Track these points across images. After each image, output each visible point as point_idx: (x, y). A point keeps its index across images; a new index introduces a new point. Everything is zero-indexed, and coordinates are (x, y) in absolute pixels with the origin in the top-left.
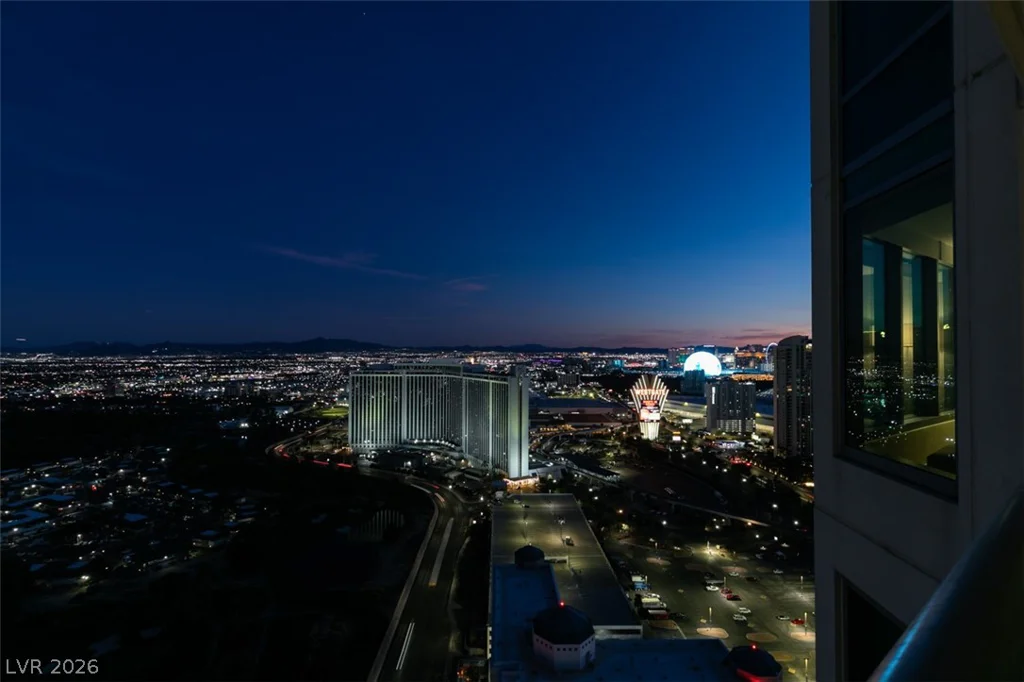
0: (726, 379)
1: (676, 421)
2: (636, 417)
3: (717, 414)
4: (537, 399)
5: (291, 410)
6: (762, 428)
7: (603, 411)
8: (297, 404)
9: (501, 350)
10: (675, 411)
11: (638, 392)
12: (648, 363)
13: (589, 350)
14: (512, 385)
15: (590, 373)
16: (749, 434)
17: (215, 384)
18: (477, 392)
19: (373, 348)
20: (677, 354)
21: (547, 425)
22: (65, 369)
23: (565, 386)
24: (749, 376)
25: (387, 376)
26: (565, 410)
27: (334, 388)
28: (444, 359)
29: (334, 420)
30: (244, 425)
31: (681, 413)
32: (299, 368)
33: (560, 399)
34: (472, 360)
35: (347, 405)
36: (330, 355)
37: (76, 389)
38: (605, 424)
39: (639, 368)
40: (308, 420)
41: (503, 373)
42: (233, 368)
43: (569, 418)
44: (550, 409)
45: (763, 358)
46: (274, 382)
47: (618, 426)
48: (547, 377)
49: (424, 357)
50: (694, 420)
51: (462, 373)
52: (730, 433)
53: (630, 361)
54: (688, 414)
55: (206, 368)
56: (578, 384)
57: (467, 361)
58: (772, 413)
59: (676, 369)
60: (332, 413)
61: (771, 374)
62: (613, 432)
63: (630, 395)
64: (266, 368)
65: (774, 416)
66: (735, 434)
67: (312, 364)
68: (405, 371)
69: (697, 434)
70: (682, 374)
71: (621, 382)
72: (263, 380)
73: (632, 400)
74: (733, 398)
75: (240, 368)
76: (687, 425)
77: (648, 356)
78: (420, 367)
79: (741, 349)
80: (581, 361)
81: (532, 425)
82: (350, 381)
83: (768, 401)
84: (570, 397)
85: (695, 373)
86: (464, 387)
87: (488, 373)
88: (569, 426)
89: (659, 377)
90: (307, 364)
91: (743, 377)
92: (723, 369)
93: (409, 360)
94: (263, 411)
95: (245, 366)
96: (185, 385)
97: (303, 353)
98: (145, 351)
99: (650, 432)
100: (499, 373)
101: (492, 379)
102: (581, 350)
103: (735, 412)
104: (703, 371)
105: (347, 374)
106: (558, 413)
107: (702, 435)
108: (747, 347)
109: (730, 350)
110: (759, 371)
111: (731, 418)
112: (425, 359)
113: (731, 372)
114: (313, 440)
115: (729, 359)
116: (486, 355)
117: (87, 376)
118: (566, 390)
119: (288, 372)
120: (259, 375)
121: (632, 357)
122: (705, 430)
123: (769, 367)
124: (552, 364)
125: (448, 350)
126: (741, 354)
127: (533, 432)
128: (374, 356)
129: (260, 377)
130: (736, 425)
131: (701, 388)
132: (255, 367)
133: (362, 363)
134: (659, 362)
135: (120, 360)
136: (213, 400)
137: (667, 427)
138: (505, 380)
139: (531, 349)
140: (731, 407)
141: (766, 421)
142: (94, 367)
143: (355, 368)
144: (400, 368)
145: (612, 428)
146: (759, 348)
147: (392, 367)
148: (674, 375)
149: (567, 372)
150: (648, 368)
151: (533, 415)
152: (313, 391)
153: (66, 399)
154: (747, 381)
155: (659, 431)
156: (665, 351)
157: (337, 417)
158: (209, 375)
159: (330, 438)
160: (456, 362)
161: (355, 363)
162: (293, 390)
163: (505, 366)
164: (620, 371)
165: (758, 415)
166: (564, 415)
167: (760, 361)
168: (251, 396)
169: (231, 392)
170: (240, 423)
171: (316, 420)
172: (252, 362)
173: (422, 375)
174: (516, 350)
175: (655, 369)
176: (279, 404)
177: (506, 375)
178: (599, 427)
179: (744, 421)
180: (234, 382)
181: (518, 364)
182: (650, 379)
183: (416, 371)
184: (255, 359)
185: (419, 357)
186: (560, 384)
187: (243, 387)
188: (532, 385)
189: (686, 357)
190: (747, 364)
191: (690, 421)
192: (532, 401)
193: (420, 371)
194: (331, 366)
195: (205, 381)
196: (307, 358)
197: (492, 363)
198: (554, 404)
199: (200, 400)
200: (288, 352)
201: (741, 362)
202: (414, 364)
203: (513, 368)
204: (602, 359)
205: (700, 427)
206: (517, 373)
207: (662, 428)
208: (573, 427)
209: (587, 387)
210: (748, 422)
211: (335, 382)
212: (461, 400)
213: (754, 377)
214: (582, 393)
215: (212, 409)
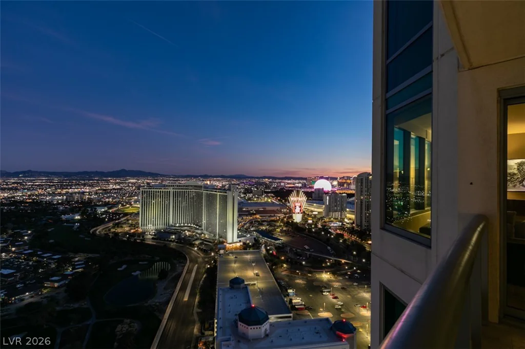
0: (334, 192)
1: (310, 213)
2: (290, 210)
3: (329, 210)
4: (242, 202)
5: (106, 209)
6: (350, 217)
7: (275, 208)
8: (110, 206)
9: (223, 177)
10: (309, 208)
11: (292, 199)
12: (297, 185)
13: (269, 178)
14: (229, 195)
15: (269, 189)
16: (344, 219)
17: (60, 194)
18: (211, 199)
19: (154, 175)
20: (311, 180)
21: (247, 215)
23: (256, 196)
24: (344, 191)
25: (162, 190)
26: (257, 208)
27: (132, 197)
28: (193, 182)
29: (131, 214)
30: (78, 217)
31: (313, 209)
32: (111, 186)
33: (253, 203)
34: (208, 182)
35: (139, 206)
36: (130, 179)
38: (276, 215)
39: (293, 187)
40: (117, 217)
41: (224, 189)
42: (72, 185)
43: (258, 212)
44: (248, 208)
45: (351, 183)
46: (96, 193)
47: (282, 216)
48: (247, 191)
49: (182, 180)
50: (319, 212)
51: (203, 189)
52: (335, 219)
53: (288, 184)
54: (316, 210)
55: (52, 185)
56: (263, 195)
57: (205, 182)
59: (310, 188)
60: (130, 210)
61: (354, 190)
62: (280, 219)
63: (289, 200)
64: (92, 186)
65: (355, 210)
66: (337, 219)
67: (119, 184)
68: (172, 188)
69: (319, 219)
70: (313, 190)
71: (283, 194)
72: (89, 192)
73: (289, 203)
74: (337, 202)
75: (75, 185)
76: (315, 215)
77: (297, 181)
78: (180, 186)
79: (341, 178)
80: (265, 184)
81: (240, 216)
82: (141, 193)
83: (352, 203)
84: (259, 201)
85: (319, 190)
86: (204, 197)
87: (217, 189)
88: (258, 216)
89: (302, 192)
90: (116, 183)
91: (341, 192)
92: (332, 188)
93: (174, 182)
94: (89, 209)
95: (78, 184)
96: (40, 195)
97: (113, 177)
98: (14, 175)
99: (297, 218)
100: (223, 189)
101: (219, 192)
102: (265, 177)
103: (337, 208)
104: (323, 189)
105: (139, 189)
106: (253, 209)
107: (322, 220)
108: (343, 178)
109: (335, 179)
110: (349, 189)
111: (335, 211)
113: (336, 189)
114: (118, 225)
115: (335, 183)
116: (216, 180)
118: (257, 198)
119: (104, 188)
120: (87, 189)
121: (289, 181)
122: (324, 217)
123: (353, 187)
124: (250, 185)
125: (196, 177)
126: (340, 181)
127: (240, 219)
128: (154, 180)
130: (337, 214)
131: (322, 197)
132: (84, 185)
133: (148, 184)
134: (303, 184)
136: (59, 204)
137: (306, 216)
138: (226, 193)
139: (239, 177)
140: (336, 206)
141: (351, 212)
143: (144, 186)
144: (169, 186)
145: (279, 217)
146: (349, 178)
147: (164, 186)
148: (309, 190)
149: (258, 189)
150: (297, 187)
151: (240, 210)
152: (119, 198)
154: (343, 193)
155: (302, 218)
156: (305, 179)
157: (133, 213)
158: (56, 189)
159: (129, 224)
160: (200, 183)
161: (144, 183)
162: (108, 197)
163: (226, 185)
164: (283, 188)
165: (348, 210)
166: (255, 211)
167: (349, 184)
168: (83, 202)
169: (69, 199)
170: (75, 217)
171: (121, 214)
172: (83, 182)
173: (181, 190)
174: (232, 177)
175: (301, 188)
176: (99, 206)
177: (226, 190)
178: (273, 216)
179: (341, 213)
180: (71, 194)
181: (233, 184)
182: (298, 192)
183: (178, 188)
184: (84, 180)
185: (179, 180)
186: (254, 195)
187: (76, 197)
188: (239, 196)
189: (315, 181)
190: (343, 185)
191: (317, 213)
192: (240, 204)
193: (180, 188)
194: (130, 185)
195: (53, 193)
196: (116, 180)
197: (219, 184)
198: (251, 205)
199: (50, 203)
200: (105, 177)
201: (341, 184)
202: (177, 184)
203: (230, 186)
204: (275, 182)
205: (321, 216)
206: (232, 189)
207: (303, 216)
208: (260, 216)
209: (267, 196)
210: (343, 213)
211: (132, 194)
212: (202, 203)
213: (346, 192)
214: (265, 199)
215: (57, 208)
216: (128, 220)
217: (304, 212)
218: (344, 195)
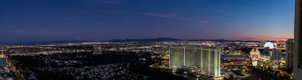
0: (275, 49)
1: (262, 61)
2: (251, 60)
3: (272, 59)
4: (223, 55)
5: (155, 56)
6: (283, 61)
7: (242, 58)
8: (157, 55)
9: (212, 41)
10: (262, 58)
11: (252, 53)
12: (255, 45)
13: (239, 41)
14: (216, 51)
15: (239, 48)
16: (280, 63)
17: (138, 49)
18: (205, 53)
19: (176, 40)
20: (263, 42)
21: (226, 62)
22: (111, 45)
23: (231, 51)
24: (280, 49)
25: (180, 48)
26: (231, 58)
27: (165, 51)
28: (196, 44)
29: (166, 60)
30: (144, 60)
31: (263, 59)
32: (157, 45)
33: (230, 55)
34: (204, 44)
35: (169, 56)
36: (165, 42)
37: (112, 49)
38: (242, 62)
39: (252, 47)
40: (160, 61)
41: (213, 48)
42: (142, 45)
43: (232, 61)
44: (226, 58)
45: (284, 44)
46: (151, 49)
47: (246, 63)
48: (226, 49)
49: (190, 43)
50: (267, 60)
51: (201, 47)
52: (275, 63)
53: (250, 44)
54: (265, 59)
55: (136, 45)
56: (235, 51)
57: (202, 44)
58: (285, 58)
59: (262, 47)
60: (165, 58)
61: (285, 48)
62: (245, 64)
63: (250, 54)
64: (149, 45)
65: (286, 59)
66: (276, 63)
67: (160, 44)
68: (185, 47)
69: (267, 64)
70: (264, 48)
71: (247, 51)
73: (250, 55)
74: (276, 54)
75: (143, 45)
76: (265, 62)
77: (255, 43)
78: (189, 46)
79: (278, 42)
80: (236, 45)
81: (222, 63)
82: (170, 49)
83: (284, 55)
84: (233, 55)
85: (267, 48)
86: (201, 52)
87: (209, 47)
88: (232, 63)
89: (258, 49)
90: (159, 44)
91: (279, 49)
92: (274, 47)
93: (186, 44)
94: (149, 56)
95: (144, 45)
96: (132, 49)
97: (158, 41)
98: (124, 41)
99: (255, 64)
100: (212, 47)
101: (210, 49)
102: (236, 41)
103: (276, 58)
104: (269, 47)
105: (169, 47)
106: (229, 59)
107: (268, 64)
108: (280, 41)
109: (276, 42)
110: (282, 47)
111: (276, 60)
112: (191, 44)
113: (276, 48)
114: (160, 64)
115: (276, 44)
116: (208, 42)
117: (114, 47)
118: (232, 52)
119: (154, 47)
120: (147, 47)
121: (250, 43)
122: (269, 63)
123: (285, 46)
124: (227, 45)
125: (197, 41)
126: (278, 43)
127: (222, 64)
128: (176, 42)
129: (148, 48)
130: (277, 61)
131: (268, 52)
132: (147, 45)
133: (173, 44)
134: (258, 45)
135: (120, 43)
136: (138, 53)
137: (259, 63)
138: (214, 50)
139: (221, 41)
140: (276, 57)
141: (284, 60)
142: (115, 45)
143: (171, 46)
144: (183, 46)
145: (244, 63)
146: (283, 41)
147: (181, 46)
149: (232, 47)
150: (255, 47)
151: (222, 60)
152: (160, 52)
153: (111, 51)
155: (257, 64)
156: (259, 42)
157: (166, 59)
158: (137, 47)
159: (164, 64)
160: (199, 44)
161: (171, 44)
162: (155, 51)
163: (214, 45)
164: (247, 47)
165: (282, 58)
166: (231, 60)
167: (283, 45)
168: (146, 53)
169: (141, 51)
170: (143, 59)
171: (161, 59)
172: (146, 44)
173: (189, 48)
174: (217, 41)
175: (257, 47)
176: (152, 55)
177: (214, 48)
178: (241, 63)
179: (279, 60)
180: (142, 49)
181: (218, 45)
182: (255, 49)
183: (188, 47)
184: (146, 43)
185: (188, 43)
186: (230, 51)
187: (144, 50)
188: (221, 51)
189: (265, 43)
190: (280, 46)
191: (265, 61)
192: (221, 56)
193: (189, 47)
194: (165, 45)
195: (136, 48)
196: (159, 43)
197: (209, 45)
198: (228, 56)
199: (135, 53)
200: (154, 41)
201: (279, 45)
202: (187, 45)
203: (216, 46)
204: (242, 44)
205: (268, 62)
206: (217, 48)
207: (258, 63)
208: (233, 63)
209: (238, 52)
210: (280, 60)
211: (166, 49)
212: (200, 55)
213: (281, 49)
214: (236, 53)
215: (137, 55)
216: (164, 62)
217: (259, 60)
218: (280, 50)
